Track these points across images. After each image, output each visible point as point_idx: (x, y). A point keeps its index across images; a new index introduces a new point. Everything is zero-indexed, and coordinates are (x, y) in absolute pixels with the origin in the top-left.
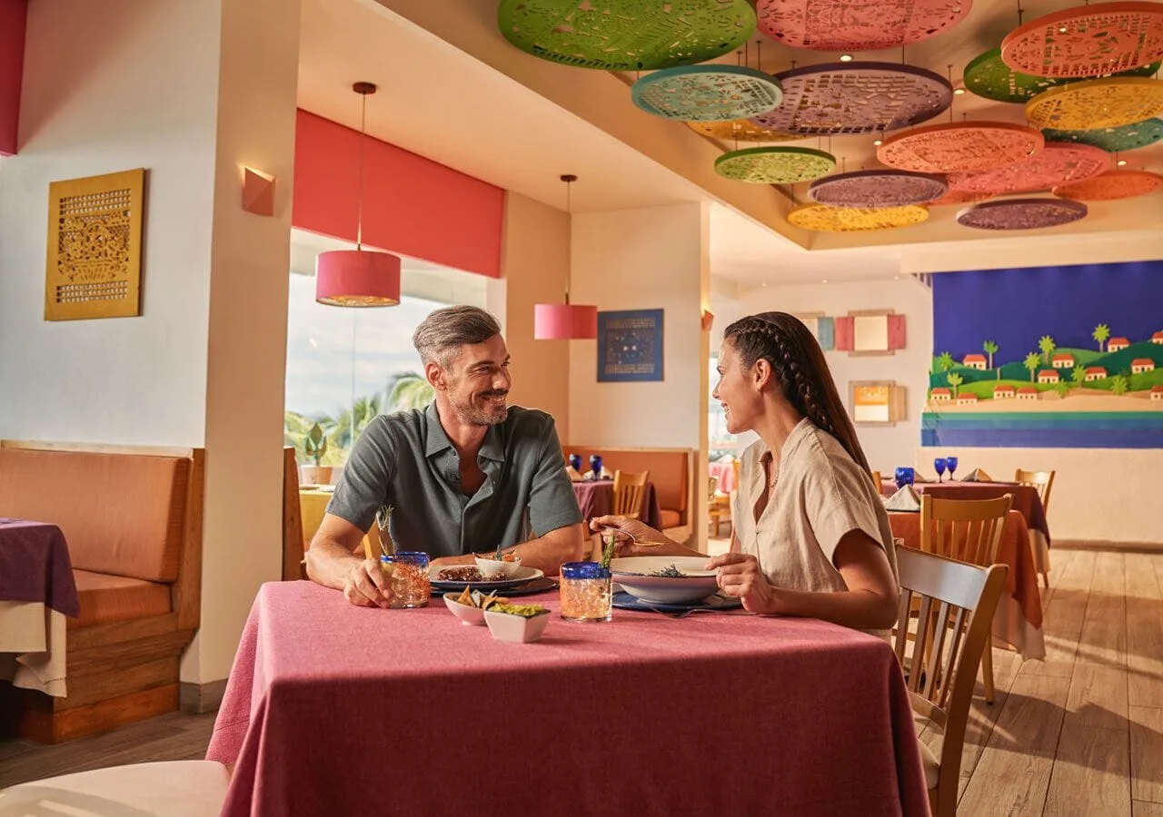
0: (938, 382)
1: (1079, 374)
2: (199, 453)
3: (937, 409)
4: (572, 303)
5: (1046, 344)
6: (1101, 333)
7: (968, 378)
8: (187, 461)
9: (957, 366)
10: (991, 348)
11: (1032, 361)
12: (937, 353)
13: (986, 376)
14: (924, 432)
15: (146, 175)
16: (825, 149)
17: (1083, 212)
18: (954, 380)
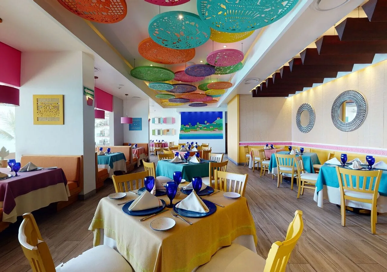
0: (182, 130)
1: (203, 128)
2: (82, 156)
3: (182, 133)
4: (128, 117)
5: (198, 123)
6: (206, 122)
7: (186, 129)
8: (80, 158)
9: (185, 127)
10: (190, 124)
11: (196, 126)
12: (181, 124)
13: (189, 128)
14: (180, 137)
15: (63, 96)
16: (174, 94)
17: (206, 105)
18: (184, 129)
